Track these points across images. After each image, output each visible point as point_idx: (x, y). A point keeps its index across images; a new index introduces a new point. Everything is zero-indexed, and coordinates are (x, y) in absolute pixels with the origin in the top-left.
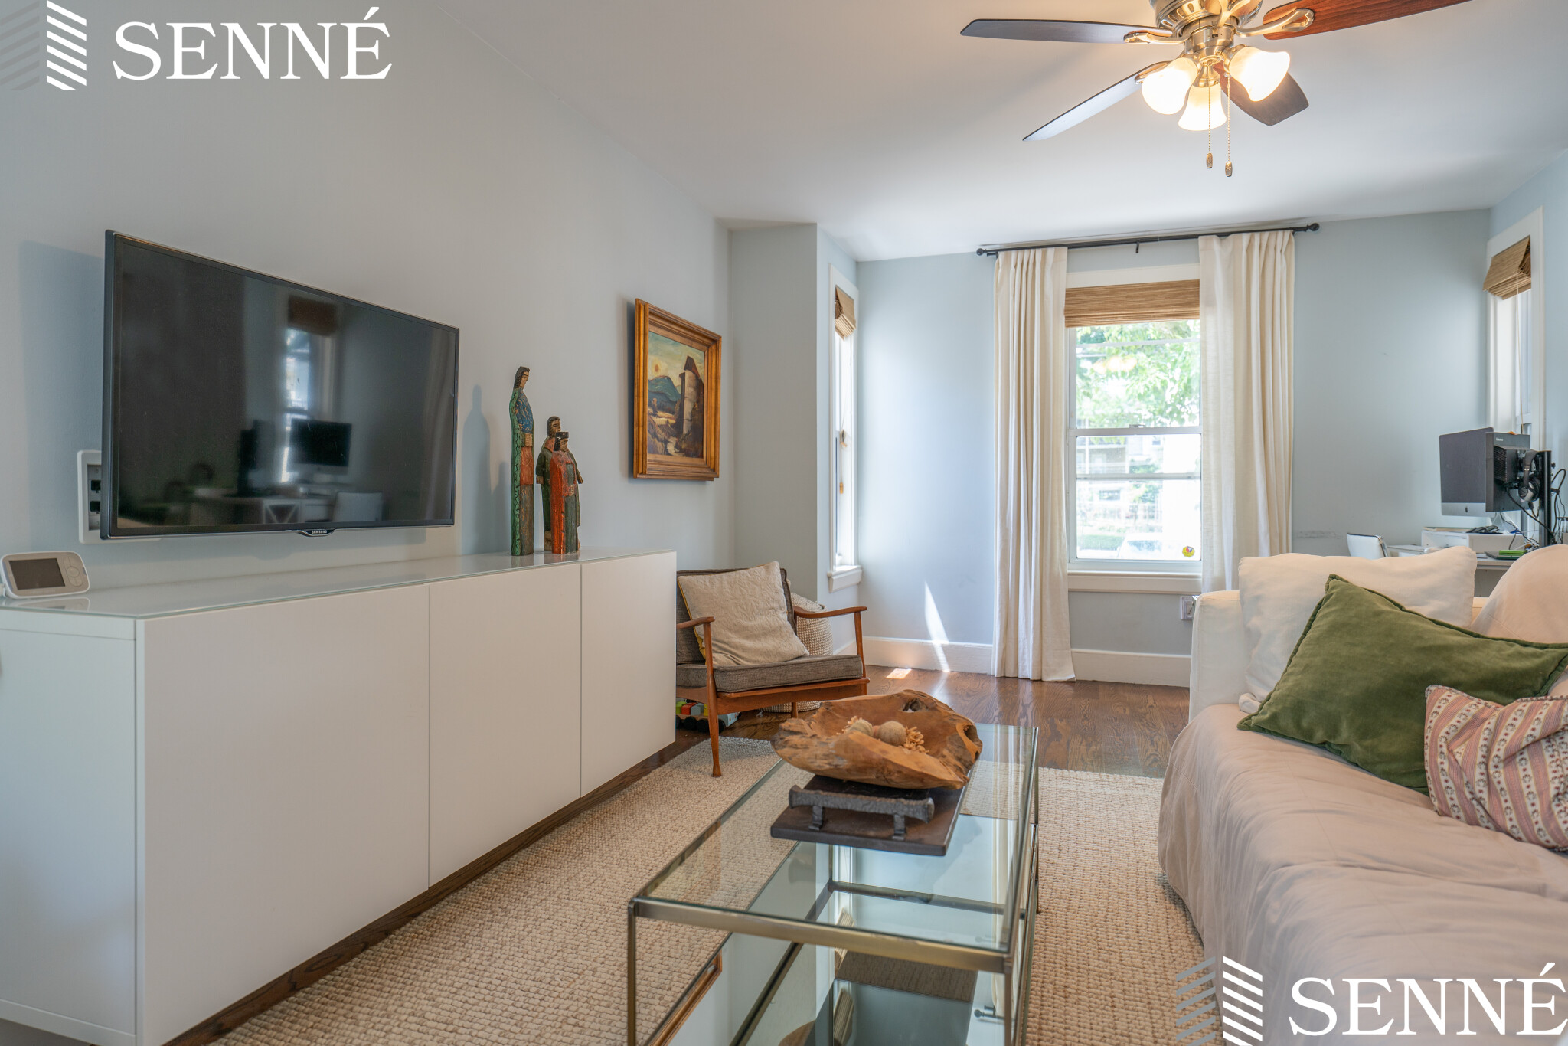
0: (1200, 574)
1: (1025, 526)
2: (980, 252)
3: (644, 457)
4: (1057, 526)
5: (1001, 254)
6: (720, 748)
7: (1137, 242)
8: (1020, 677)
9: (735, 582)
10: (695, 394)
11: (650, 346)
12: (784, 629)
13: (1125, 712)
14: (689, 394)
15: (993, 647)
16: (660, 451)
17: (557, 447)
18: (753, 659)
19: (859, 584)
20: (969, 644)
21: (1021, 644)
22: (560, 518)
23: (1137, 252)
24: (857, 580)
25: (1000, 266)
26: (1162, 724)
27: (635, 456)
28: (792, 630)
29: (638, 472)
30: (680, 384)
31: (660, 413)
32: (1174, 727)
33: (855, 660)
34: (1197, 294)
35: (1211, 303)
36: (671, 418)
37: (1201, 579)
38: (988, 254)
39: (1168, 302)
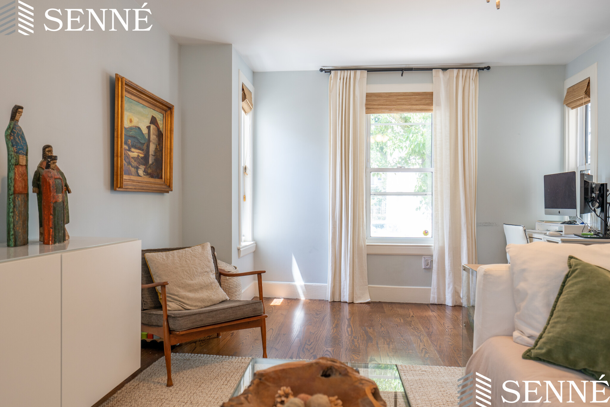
0: (433, 245)
1: (345, 220)
2: (322, 70)
3: (122, 177)
4: (361, 220)
5: (333, 72)
6: (172, 362)
7: (402, 70)
8: (342, 301)
9: (182, 256)
10: (157, 139)
11: (126, 105)
12: (213, 285)
13: (401, 321)
14: (153, 139)
15: (328, 285)
16: (133, 174)
17: (48, 167)
18: (195, 304)
19: (254, 252)
20: (315, 284)
21: (342, 284)
22: (49, 218)
23: (402, 76)
24: (253, 250)
25: (332, 78)
26: (421, 328)
27: (115, 177)
28: (218, 284)
29: (117, 187)
30: (147, 132)
31: (133, 150)
32: (428, 329)
33: (259, 304)
34: (432, 99)
35: (439, 105)
36: (141, 153)
37: (433, 247)
38: (325, 72)
39: (417, 103)
